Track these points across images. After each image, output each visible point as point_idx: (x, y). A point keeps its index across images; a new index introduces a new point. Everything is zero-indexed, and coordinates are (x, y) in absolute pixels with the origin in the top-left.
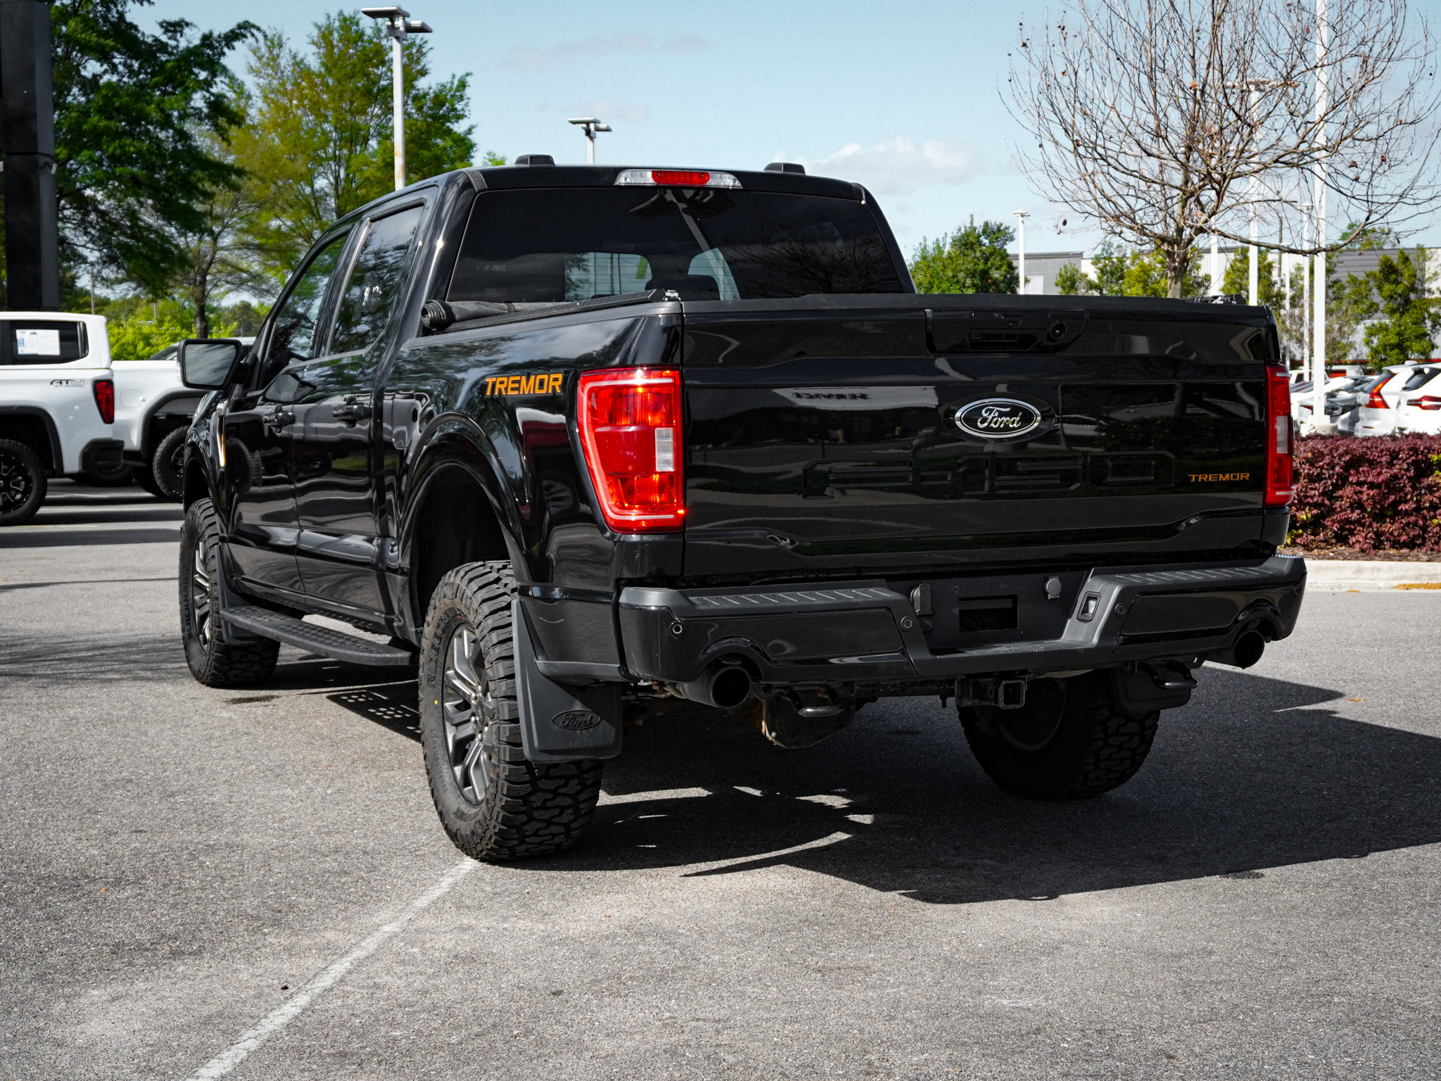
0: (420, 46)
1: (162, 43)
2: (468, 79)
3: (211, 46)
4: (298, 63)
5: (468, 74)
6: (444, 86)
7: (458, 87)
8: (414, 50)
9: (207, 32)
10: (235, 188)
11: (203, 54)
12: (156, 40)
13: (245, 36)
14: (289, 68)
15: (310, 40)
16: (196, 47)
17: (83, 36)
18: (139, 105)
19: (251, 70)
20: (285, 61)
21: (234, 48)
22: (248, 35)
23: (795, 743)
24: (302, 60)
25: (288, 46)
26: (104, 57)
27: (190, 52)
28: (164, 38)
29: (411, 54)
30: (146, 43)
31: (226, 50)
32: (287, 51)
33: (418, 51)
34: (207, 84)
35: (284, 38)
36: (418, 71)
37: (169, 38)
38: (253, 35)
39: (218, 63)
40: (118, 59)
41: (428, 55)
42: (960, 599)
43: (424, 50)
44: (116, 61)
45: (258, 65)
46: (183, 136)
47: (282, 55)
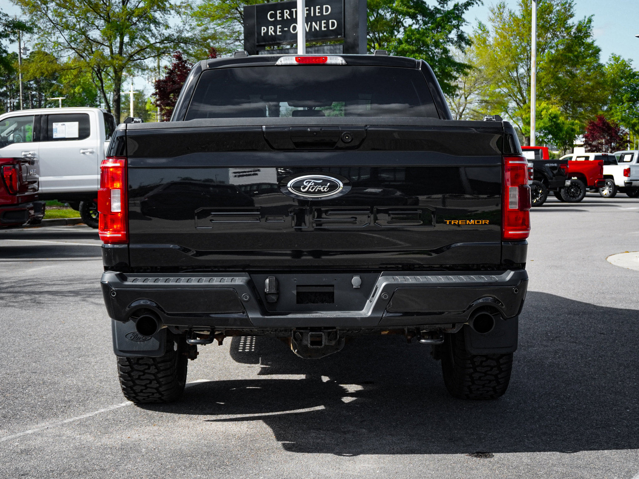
0: (570, 4)
1: (438, 9)
2: (593, 18)
3: (458, 10)
4: (511, 15)
5: (592, 16)
6: (580, 22)
7: (588, 22)
8: (567, 5)
9: (456, 3)
10: (466, 74)
11: (454, 13)
12: (436, 8)
13: (473, 4)
14: (508, 18)
15: (518, 4)
16: (451, 10)
17: (400, 8)
18: (424, 38)
19: (491, 19)
20: (506, 15)
21: (468, 10)
22: (475, 3)
23: (310, 356)
24: (514, 13)
25: (507, 7)
26: (413, 17)
27: (449, 12)
28: (439, 7)
29: (565, 7)
30: (430, 10)
31: (464, 11)
32: (507, 9)
33: (569, 6)
34: (457, 27)
35: (506, 4)
36: (569, 15)
37: (441, 7)
38: (477, 3)
39: (461, 17)
40: (419, 17)
41: (574, 7)
42: (297, 286)
43: (572, 5)
44: (419, 18)
45: (493, 17)
46: (446, 51)
47: (504, 12)
